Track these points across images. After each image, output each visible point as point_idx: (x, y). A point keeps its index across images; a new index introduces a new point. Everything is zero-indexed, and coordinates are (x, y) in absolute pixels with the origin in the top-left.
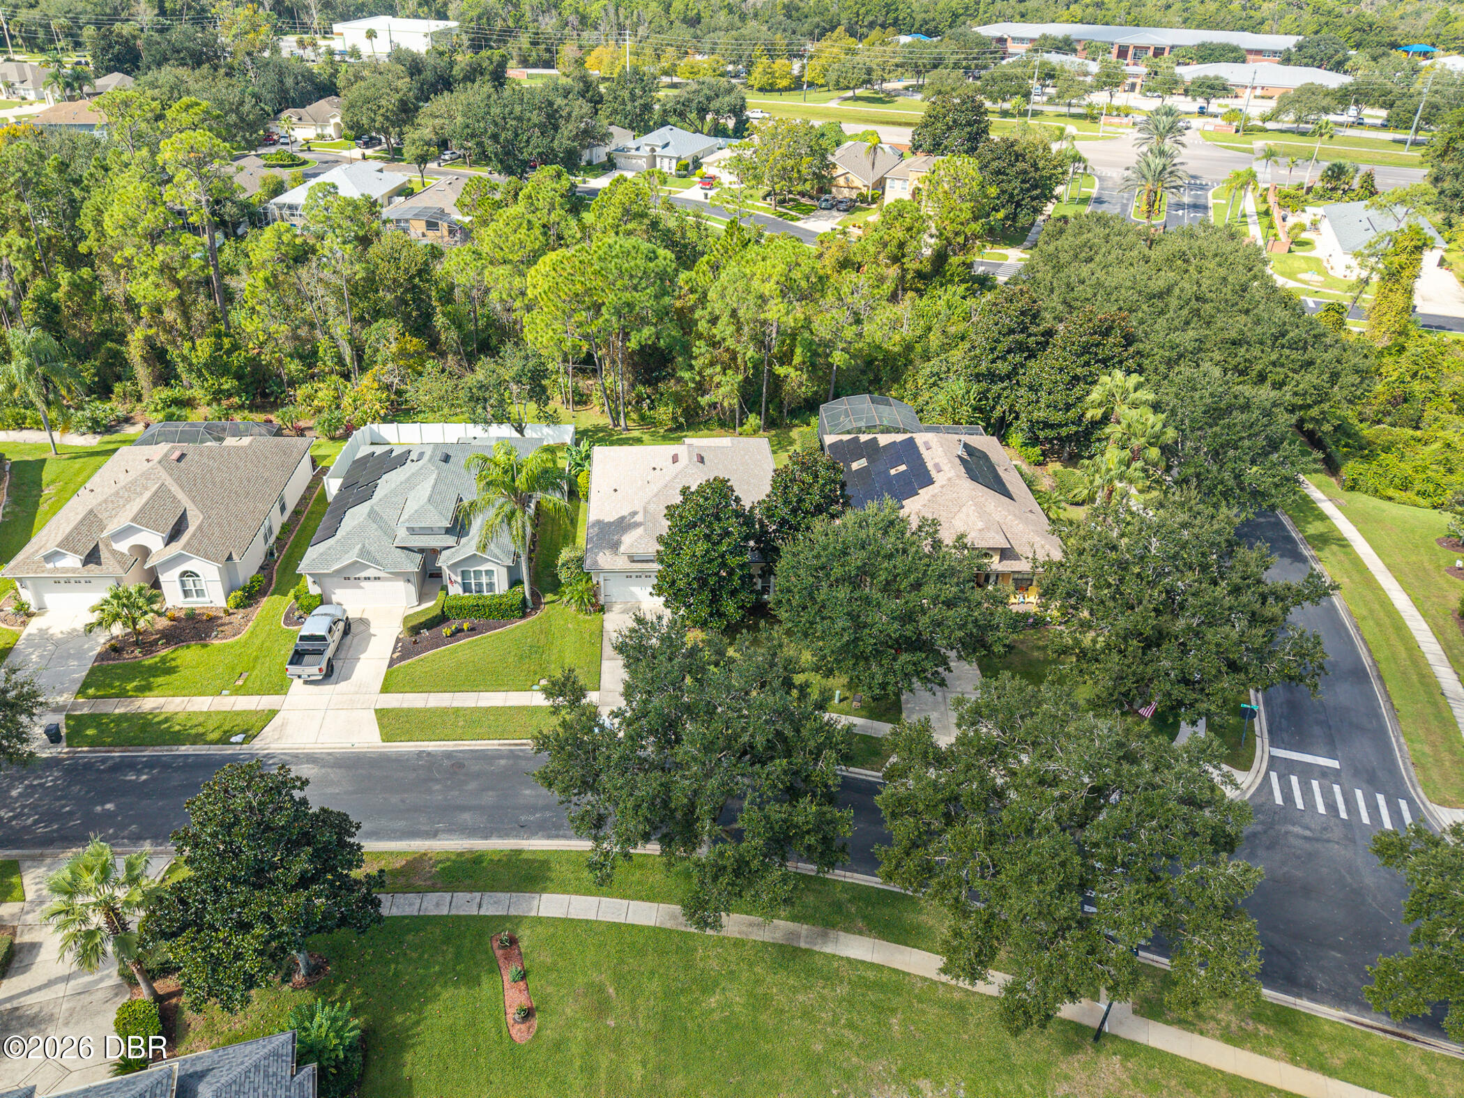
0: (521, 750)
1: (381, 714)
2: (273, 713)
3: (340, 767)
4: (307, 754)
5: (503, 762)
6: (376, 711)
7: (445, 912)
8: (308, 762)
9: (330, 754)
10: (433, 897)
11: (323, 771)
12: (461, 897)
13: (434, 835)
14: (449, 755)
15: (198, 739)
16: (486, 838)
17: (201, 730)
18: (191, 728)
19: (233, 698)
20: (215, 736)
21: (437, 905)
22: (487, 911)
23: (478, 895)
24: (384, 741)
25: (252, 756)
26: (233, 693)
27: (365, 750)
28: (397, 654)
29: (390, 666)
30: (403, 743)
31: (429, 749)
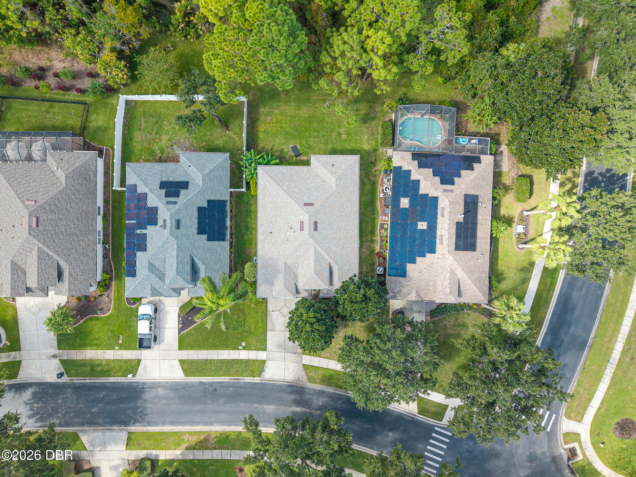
0: (238, 383)
1: (182, 362)
2: (139, 361)
3: (172, 390)
4: (159, 383)
5: (231, 389)
6: (179, 360)
7: (220, 458)
8: (160, 387)
9: (167, 383)
10: (215, 452)
11: (167, 392)
12: (224, 452)
13: (211, 424)
14: (211, 384)
16: (230, 425)
19: (121, 351)
20: (120, 373)
21: (217, 455)
22: (233, 458)
23: (230, 451)
24: (185, 376)
25: (138, 383)
26: (120, 349)
27: (179, 381)
28: (180, 326)
29: (179, 333)
30: (193, 378)
31: (203, 381)
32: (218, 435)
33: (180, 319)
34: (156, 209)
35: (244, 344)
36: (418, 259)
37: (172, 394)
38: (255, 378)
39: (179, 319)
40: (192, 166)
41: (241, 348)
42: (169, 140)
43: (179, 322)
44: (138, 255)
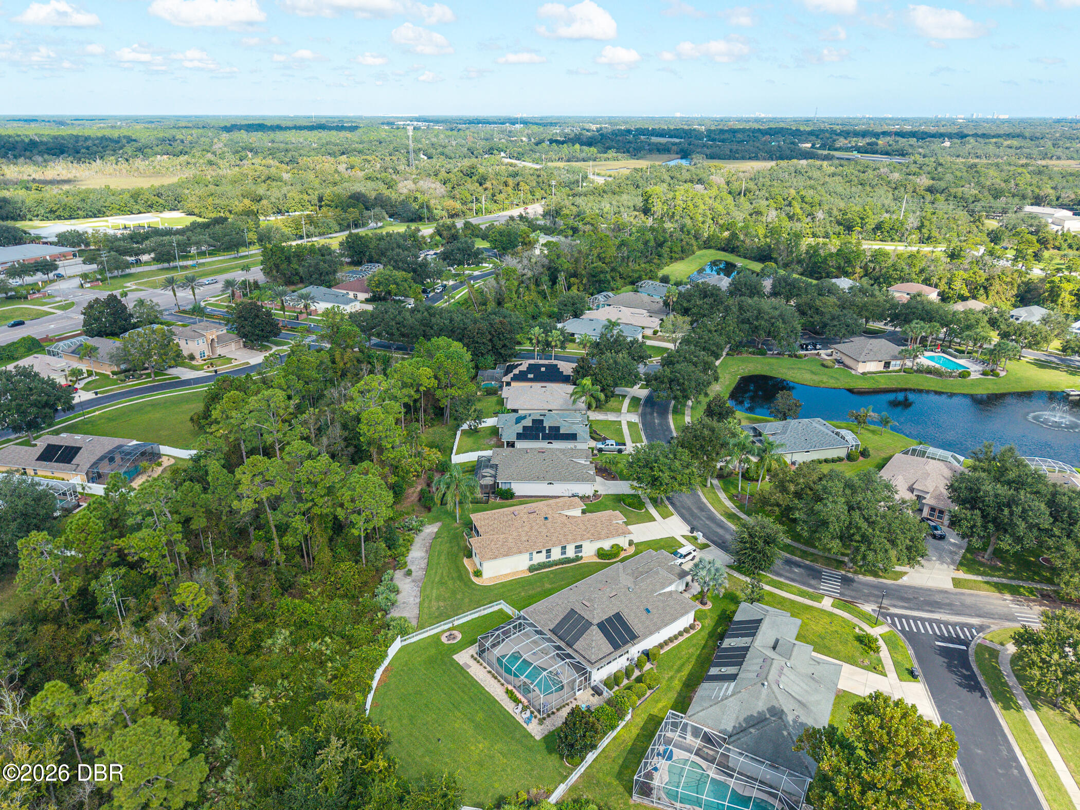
35: (618, 426)
36: (560, 371)
44: (561, 432)
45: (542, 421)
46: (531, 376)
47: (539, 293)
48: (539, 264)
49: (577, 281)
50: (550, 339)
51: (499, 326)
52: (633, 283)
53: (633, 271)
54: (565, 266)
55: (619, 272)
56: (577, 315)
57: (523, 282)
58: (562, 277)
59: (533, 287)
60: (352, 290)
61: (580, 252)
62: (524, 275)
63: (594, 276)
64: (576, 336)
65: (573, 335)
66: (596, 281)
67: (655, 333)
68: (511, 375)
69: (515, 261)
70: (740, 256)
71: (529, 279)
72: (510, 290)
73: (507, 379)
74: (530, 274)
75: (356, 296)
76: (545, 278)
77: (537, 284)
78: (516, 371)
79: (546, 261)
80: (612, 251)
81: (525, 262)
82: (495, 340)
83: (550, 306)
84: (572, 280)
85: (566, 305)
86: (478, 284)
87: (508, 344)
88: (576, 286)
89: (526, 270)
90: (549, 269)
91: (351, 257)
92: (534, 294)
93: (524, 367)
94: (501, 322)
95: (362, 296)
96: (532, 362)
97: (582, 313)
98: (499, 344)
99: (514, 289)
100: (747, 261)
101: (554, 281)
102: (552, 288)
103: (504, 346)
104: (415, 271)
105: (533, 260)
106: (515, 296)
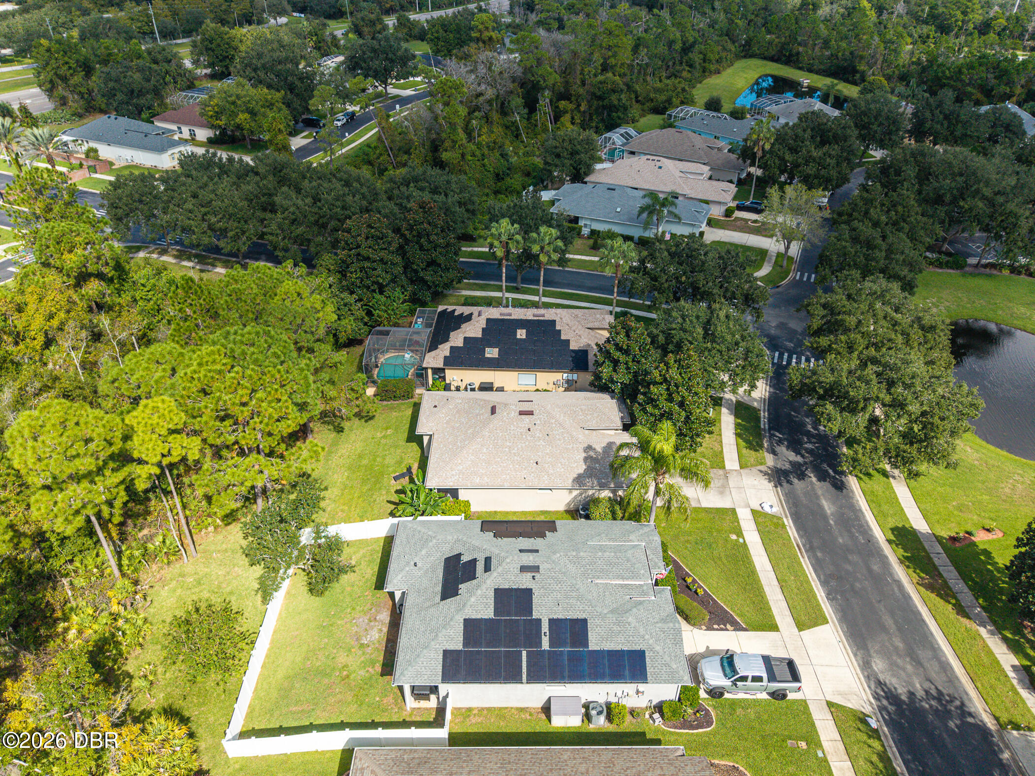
0: (804, 546)
1: (801, 626)
2: (830, 704)
3: (866, 645)
4: (862, 670)
5: (819, 554)
6: (800, 631)
7: (953, 568)
8: (870, 667)
9: (855, 655)
11: (874, 654)
12: (937, 561)
14: (824, 583)
15: (884, 757)
17: (875, 758)
18: (876, 767)
19: (825, 744)
20: (876, 744)
21: (948, 571)
22: (940, 550)
23: (931, 555)
24: (827, 622)
25: (882, 709)
26: (819, 745)
27: (841, 632)
28: (728, 626)
29: (745, 630)
30: (825, 610)
31: (823, 595)
32: (911, 571)
33: (716, 626)
34: (500, 594)
35: (734, 537)
36: (563, 337)
37: (873, 647)
38: (786, 523)
39: (717, 630)
40: (416, 560)
41: (741, 540)
42: (350, 651)
43: (722, 629)
44: (594, 643)
45: (528, 592)
46: (492, 353)
47: (507, 127)
48: (506, 75)
49: (571, 106)
50: (536, 249)
51: (419, 217)
52: (659, 110)
53: (657, 90)
54: (551, 82)
55: (636, 92)
56: (578, 177)
57: (477, 108)
58: (544, 101)
59: (495, 116)
60: (186, 124)
61: (575, 54)
62: (480, 94)
63: (600, 98)
64: (581, 223)
65: (576, 220)
66: (604, 107)
67: (728, 213)
68: (444, 350)
69: (463, 70)
70: (800, 68)
71: (490, 102)
72: (453, 126)
73: (434, 359)
74: (490, 93)
75: (193, 134)
76: (517, 101)
77: (504, 110)
78: (457, 339)
79: (519, 71)
80: (625, 56)
81: (482, 70)
82: (413, 251)
83: (526, 154)
84: (563, 104)
85: (558, 156)
86: (400, 114)
87: (441, 260)
88: (568, 117)
89: (483, 87)
90: (522, 85)
91: (211, 65)
92: (498, 130)
93: (474, 329)
94: (422, 206)
95: (202, 134)
96: (494, 313)
97: (589, 171)
98: (418, 258)
99: (460, 123)
100: (815, 77)
101: (531, 105)
102: (528, 119)
103: (432, 263)
104: (291, 88)
105: (496, 69)
106: (462, 135)
